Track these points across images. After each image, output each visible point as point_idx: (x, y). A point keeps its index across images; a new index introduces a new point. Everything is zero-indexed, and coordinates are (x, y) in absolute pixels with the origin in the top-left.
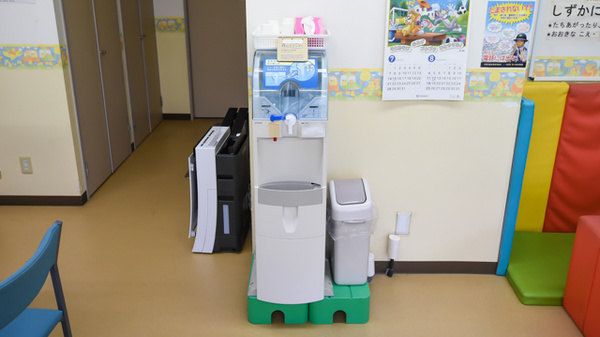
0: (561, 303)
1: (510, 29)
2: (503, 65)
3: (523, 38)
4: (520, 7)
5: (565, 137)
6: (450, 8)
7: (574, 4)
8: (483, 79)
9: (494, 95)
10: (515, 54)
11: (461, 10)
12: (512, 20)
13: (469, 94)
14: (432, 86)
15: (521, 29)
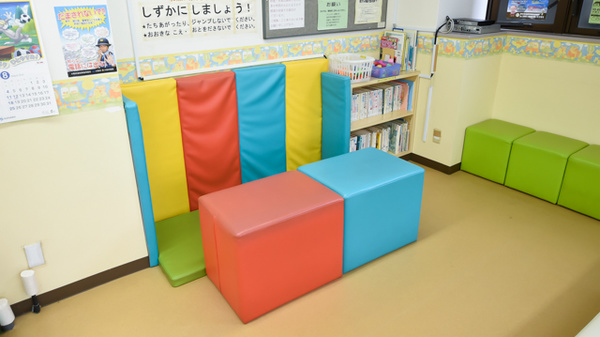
0: (205, 273)
1: (88, 35)
2: (93, 72)
3: (104, 43)
4: (92, 11)
5: (185, 127)
6: (9, 17)
7: (160, 5)
8: (75, 89)
9: (93, 103)
10: (102, 60)
11: (23, 18)
12: (87, 26)
13: (65, 107)
14: (15, 105)
15: (100, 33)
